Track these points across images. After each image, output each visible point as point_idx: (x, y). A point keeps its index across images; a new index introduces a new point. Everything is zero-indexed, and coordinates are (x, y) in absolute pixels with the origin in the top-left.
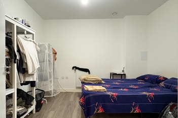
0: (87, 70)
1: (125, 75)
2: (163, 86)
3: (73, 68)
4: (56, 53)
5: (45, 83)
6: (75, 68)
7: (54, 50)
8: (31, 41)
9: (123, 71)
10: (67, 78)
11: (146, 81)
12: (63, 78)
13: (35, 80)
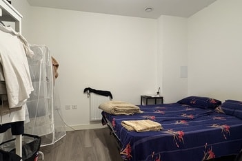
0: (107, 94)
1: (162, 98)
2: (222, 111)
3: (86, 90)
4: (57, 66)
5: (38, 120)
6: (89, 90)
7: (53, 60)
8: (14, 34)
9: (158, 93)
10: (75, 107)
11: (192, 106)
12: (68, 108)
13: (24, 120)
